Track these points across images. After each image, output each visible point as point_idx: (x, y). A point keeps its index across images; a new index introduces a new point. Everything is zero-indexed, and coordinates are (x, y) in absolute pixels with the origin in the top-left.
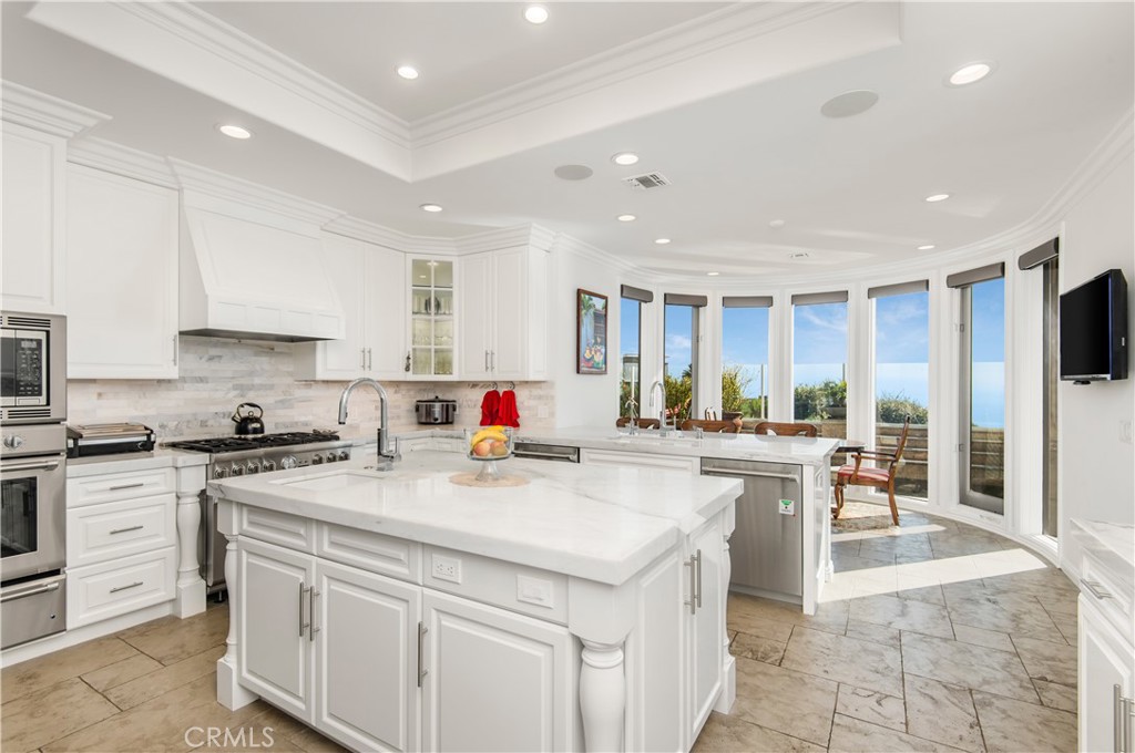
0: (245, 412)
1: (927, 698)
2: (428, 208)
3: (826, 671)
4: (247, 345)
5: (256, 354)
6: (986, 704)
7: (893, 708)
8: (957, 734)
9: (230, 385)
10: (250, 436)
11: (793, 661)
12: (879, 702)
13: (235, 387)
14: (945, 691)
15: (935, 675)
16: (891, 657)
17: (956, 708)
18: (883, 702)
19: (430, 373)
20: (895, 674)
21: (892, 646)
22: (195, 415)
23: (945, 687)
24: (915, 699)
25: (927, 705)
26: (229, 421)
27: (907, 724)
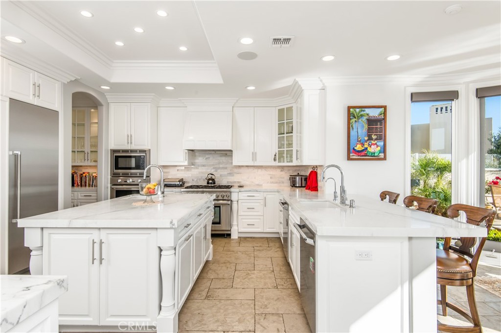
0: (210, 176)
2: (249, 88)
4: (218, 153)
5: (221, 156)
9: (212, 167)
10: (210, 185)
13: (214, 168)
19: (284, 162)
22: (201, 177)
26: (204, 180)
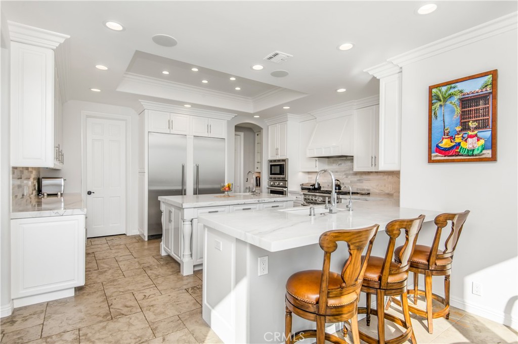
0: (337, 182)
1: (129, 306)
3: (169, 296)
4: (348, 159)
6: (106, 316)
7: (139, 296)
8: (117, 300)
11: (183, 293)
12: (145, 296)
13: (345, 174)
14: (123, 312)
15: (128, 318)
16: (151, 316)
17: (117, 308)
18: (144, 297)
20: (145, 309)
21: (153, 323)
23: (123, 314)
24: (134, 303)
25: (128, 304)
27: (133, 295)
